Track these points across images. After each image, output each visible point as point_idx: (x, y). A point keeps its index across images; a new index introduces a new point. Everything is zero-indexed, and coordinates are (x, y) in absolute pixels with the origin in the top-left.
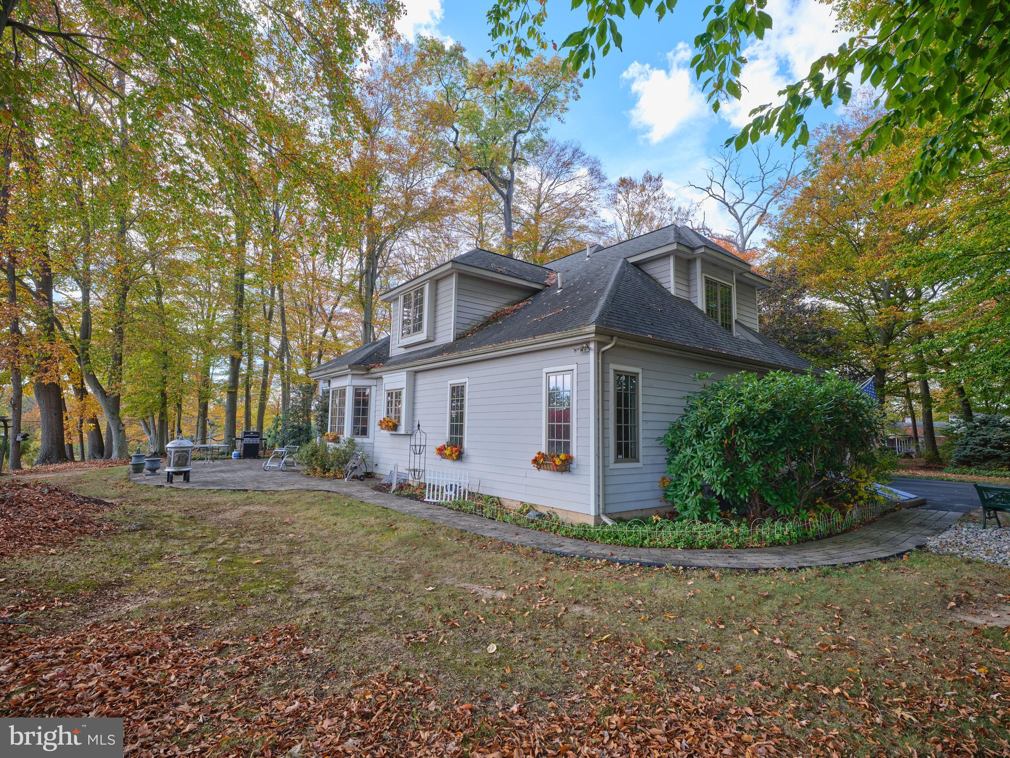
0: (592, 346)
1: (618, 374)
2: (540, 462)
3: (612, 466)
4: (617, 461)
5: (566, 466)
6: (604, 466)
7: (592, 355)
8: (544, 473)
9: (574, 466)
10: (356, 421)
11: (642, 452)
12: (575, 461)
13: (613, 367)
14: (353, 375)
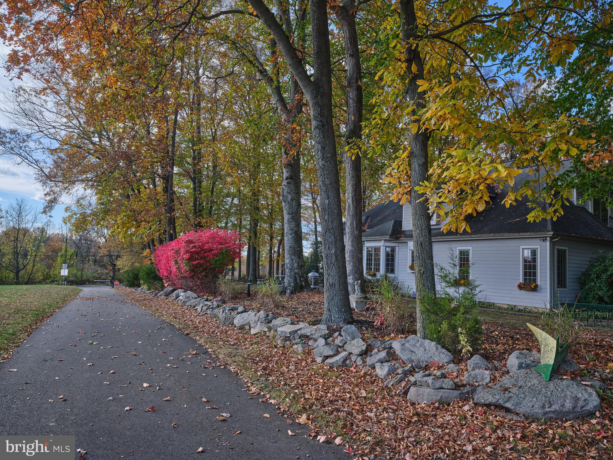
0: (548, 239)
1: (559, 250)
2: (520, 287)
3: (556, 289)
4: (558, 287)
5: (535, 289)
6: (554, 289)
7: (548, 243)
8: (522, 292)
9: (539, 288)
10: (387, 265)
11: (568, 284)
12: (539, 287)
13: (556, 247)
14: (385, 240)
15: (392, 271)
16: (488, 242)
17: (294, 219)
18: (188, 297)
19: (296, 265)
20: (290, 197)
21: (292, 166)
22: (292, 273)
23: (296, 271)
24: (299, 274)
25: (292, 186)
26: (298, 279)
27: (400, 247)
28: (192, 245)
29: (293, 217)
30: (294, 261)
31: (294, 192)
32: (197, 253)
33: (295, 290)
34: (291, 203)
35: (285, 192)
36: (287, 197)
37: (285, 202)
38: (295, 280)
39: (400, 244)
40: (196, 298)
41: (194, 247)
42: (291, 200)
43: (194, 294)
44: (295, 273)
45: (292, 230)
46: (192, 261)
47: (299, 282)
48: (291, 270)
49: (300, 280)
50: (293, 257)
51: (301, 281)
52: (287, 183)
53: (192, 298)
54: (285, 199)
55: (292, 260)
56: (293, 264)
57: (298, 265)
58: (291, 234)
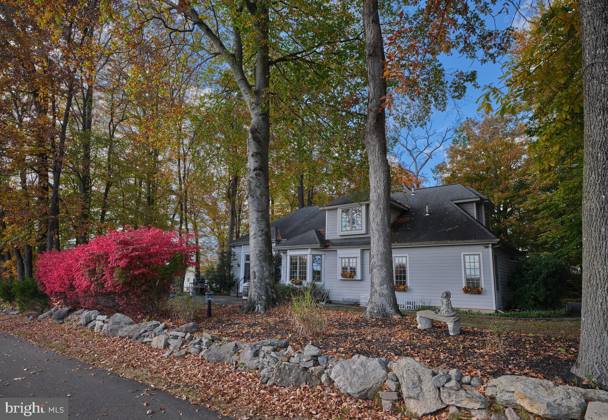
0: (490, 245)
2: (466, 291)
5: (481, 292)
7: (490, 250)
9: (483, 291)
10: (313, 273)
14: (312, 249)
15: (319, 279)
16: (426, 249)
17: (264, 218)
18: (119, 323)
19: (266, 274)
20: (258, 192)
21: (261, 155)
22: (263, 284)
23: (267, 280)
24: (271, 285)
25: (262, 179)
26: (270, 290)
27: (326, 256)
28: (131, 248)
29: (263, 215)
30: (265, 269)
31: (264, 185)
32: (139, 257)
33: (268, 305)
34: (260, 198)
35: (253, 185)
36: (255, 192)
37: (253, 197)
38: (267, 292)
39: (326, 253)
40: (131, 324)
41: (134, 250)
42: (260, 195)
43: (127, 318)
44: (267, 284)
45: (262, 230)
46: (130, 269)
47: (271, 294)
48: (261, 279)
49: (271, 291)
50: (264, 264)
51: (272, 293)
52: (256, 175)
53: (126, 324)
54: (253, 193)
55: (262, 267)
56: (264, 272)
57: (270, 273)
58: (260, 236)
